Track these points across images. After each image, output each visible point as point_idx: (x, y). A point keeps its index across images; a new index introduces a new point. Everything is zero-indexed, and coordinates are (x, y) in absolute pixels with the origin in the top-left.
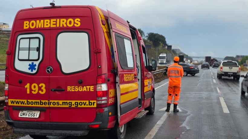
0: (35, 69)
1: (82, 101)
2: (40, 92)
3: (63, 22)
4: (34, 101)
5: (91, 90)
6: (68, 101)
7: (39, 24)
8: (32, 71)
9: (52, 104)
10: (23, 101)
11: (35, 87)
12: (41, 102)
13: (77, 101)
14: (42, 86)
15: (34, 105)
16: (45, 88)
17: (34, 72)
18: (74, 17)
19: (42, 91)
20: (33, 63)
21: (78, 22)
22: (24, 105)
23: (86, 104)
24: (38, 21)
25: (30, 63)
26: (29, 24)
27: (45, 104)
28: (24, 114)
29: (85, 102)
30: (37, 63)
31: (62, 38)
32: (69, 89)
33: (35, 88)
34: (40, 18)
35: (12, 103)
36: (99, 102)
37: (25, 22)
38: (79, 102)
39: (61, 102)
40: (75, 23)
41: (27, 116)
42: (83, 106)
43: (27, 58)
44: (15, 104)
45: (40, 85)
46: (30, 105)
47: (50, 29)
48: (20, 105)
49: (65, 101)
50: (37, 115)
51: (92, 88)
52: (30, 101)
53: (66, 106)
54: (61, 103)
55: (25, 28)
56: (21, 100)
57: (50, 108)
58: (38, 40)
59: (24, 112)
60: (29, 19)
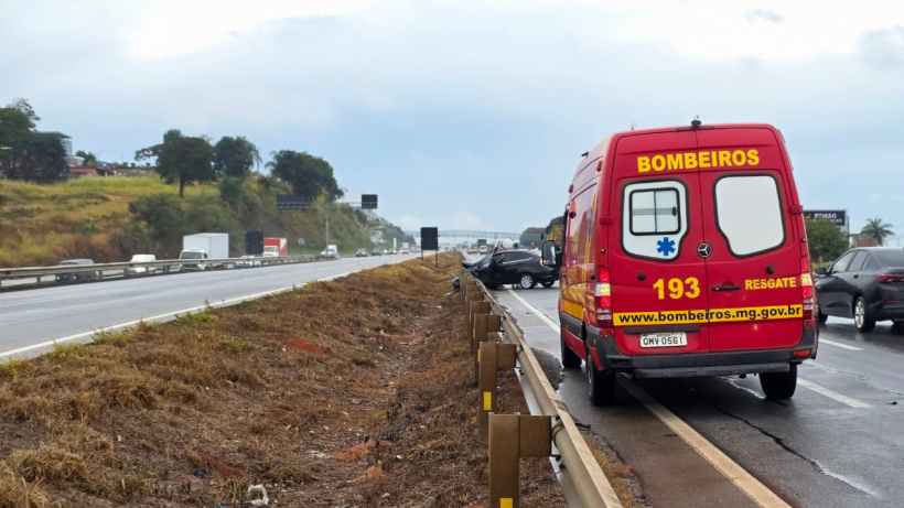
0: (673, 250)
1: (776, 308)
2: (689, 294)
3: (724, 158)
4: (674, 313)
5: (792, 286)
6: (748, 309)
7: (675, 162)
8: (666, 254)
9: (714, 315)
10: (651, 314)
11: (675, 285)
12: (690, 314)
13: (765, 308)
14: (692, 283)
15: (675, 322)
16: (699, 286)
17: (671, 255)
18: (746, 147)
19: (692, 291)
20: (666, 239)
21: (753, 157)
22: (654, 322)
23: (782, 312)
24: (670, 157)
25: (661, 238)
26: (650, 163)
27: (699, 316)
28: (651, 341)
29: (781, 308)
30: (676, 239)
31: (726, 189)
32: (749, 284)
33: (677, 288)
34: (674, 151)
35: (622, 321)
36: (807, 308)
37: (640, 159)
38: (769, 308)
39: (733, 311)
40: (748, 158)
41: (660, 344)
42: (778, 316)
43: (653, 230)
44: (631, 322)
45: (688, 281)
46: (667, 322)
47: (698, 171)
48: (643, 322)
49: (743, 309)
50: (682, 340)
51: (792, 282)
52: (666, 313)
53: (744, 318)
54: (733, 314)
55: (641, 170)
56: (646, 314)
57: (709, 324)
58: (673, 194)
59: (650, 337)
60: (650, 153)
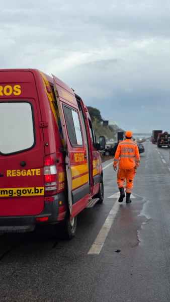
1: (26, 189)
5: (37, 174)
6: (8, 189)
13: (19, 189)
18: (13, 84)
21: (17, 90)
23: (31, 191)
29: (29, 189)
32: (10, 173)
36: (47, 189)
38: (22, 189)
40: (13, 91)
42: (27, 194)
49: (5, 189)
51: (38, 172)
53: (6, 195)
